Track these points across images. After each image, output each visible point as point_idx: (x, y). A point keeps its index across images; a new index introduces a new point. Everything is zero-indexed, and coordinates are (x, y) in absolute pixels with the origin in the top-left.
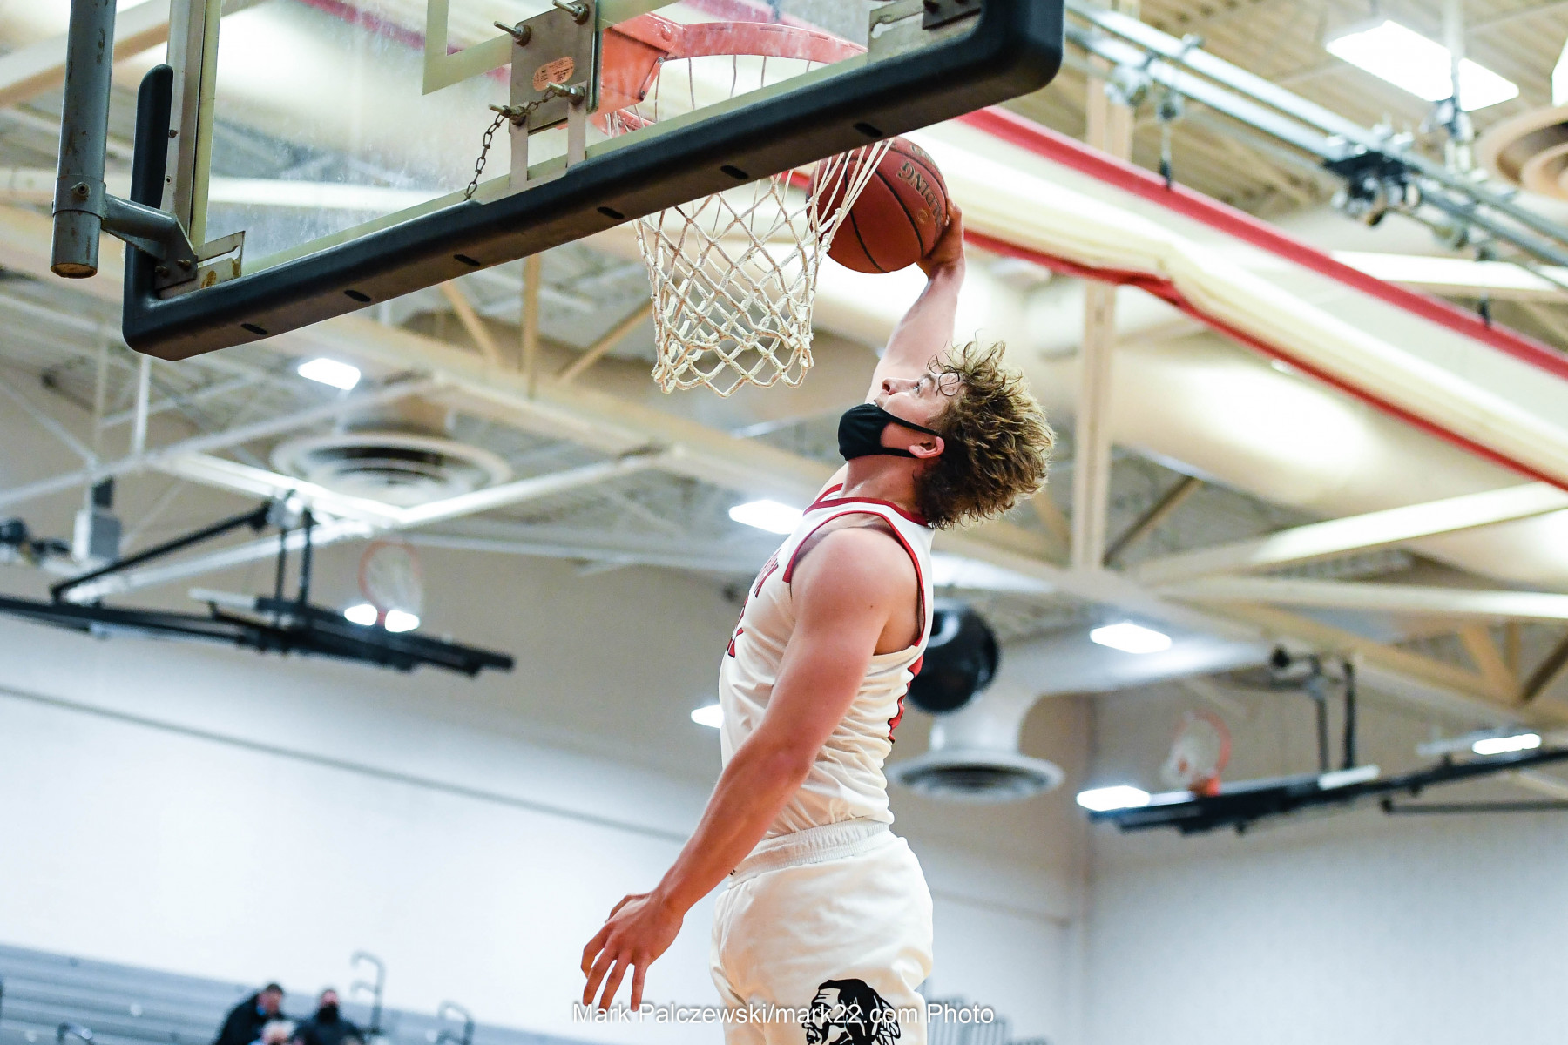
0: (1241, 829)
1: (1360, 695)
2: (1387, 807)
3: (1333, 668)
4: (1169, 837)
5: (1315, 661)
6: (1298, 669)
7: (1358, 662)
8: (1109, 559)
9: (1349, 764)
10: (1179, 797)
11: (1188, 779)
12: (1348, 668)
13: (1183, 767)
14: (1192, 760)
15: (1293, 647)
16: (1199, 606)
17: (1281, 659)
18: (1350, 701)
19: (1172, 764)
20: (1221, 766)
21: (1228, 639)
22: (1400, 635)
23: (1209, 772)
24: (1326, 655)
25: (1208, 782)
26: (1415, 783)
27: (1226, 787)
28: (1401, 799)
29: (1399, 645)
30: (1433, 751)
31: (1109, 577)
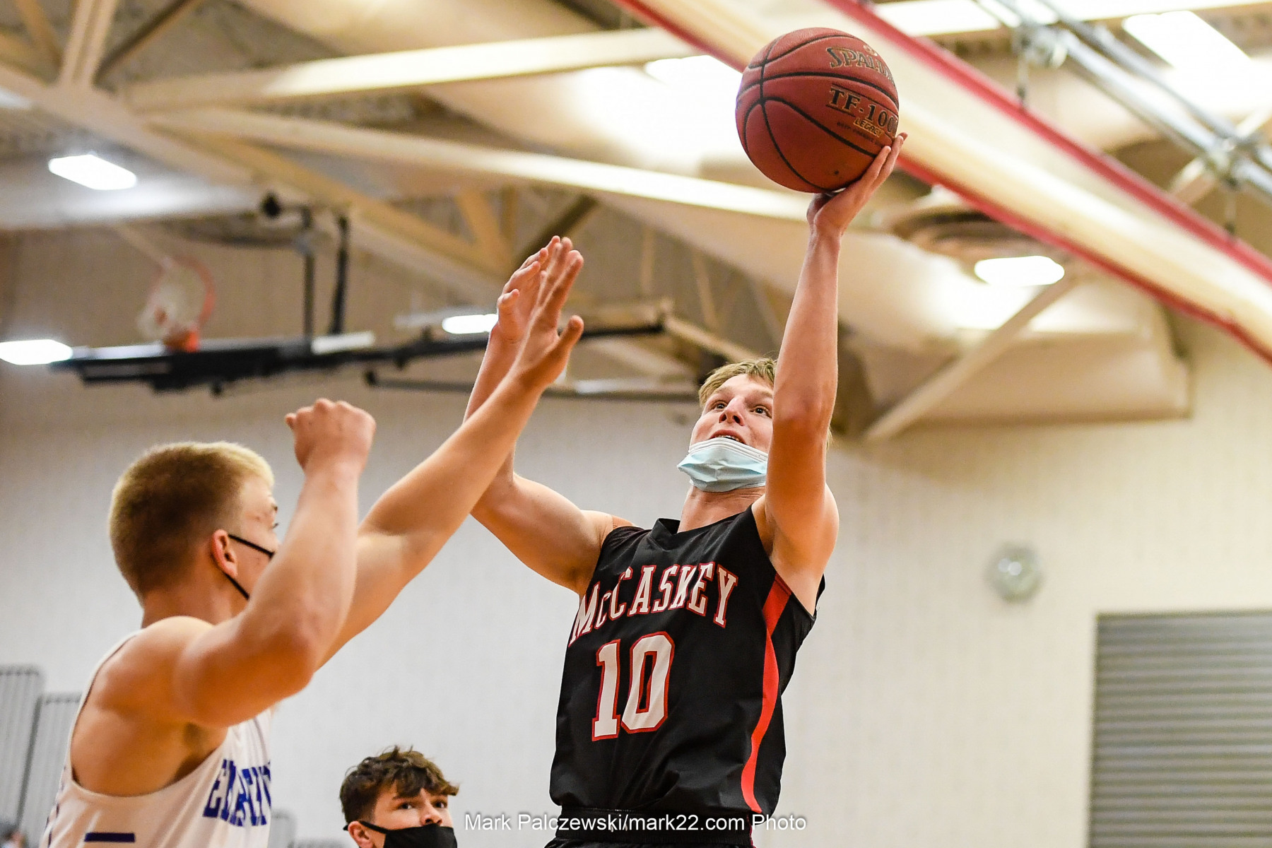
0: (217, 391)
1: (354, 254)
2: (371, 379)
3: (326, 223)
4: (140, 393)
5: (307, 214)
6: (288, 220)
7: (354, 217)
8: (102, 78)
9: (336, 328)
10: (153, 349)
11: (164, 331)
12: (343, 224)
13: (161, 317)
14: (172, 310)
15: (287, 195)
16: (189, 140)
17: (272, 207)
18: (343, 259)
19: (148, 315)
20: (204, 319)
21: (213, 181)
22: (394, 193)
23: (190, 325)
24: (320, 207)
25: (186, 335)
26: (402, 356)
27: (205, 343)
28: (386, 372)
29: (397, 205)
30: (412, 324)
31: (99, 99)
